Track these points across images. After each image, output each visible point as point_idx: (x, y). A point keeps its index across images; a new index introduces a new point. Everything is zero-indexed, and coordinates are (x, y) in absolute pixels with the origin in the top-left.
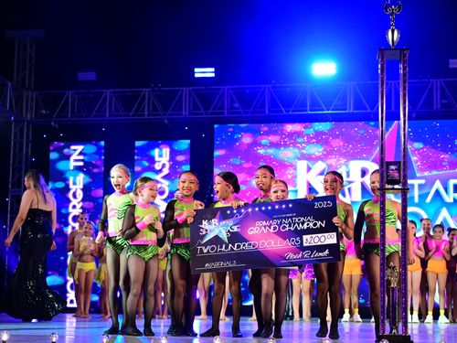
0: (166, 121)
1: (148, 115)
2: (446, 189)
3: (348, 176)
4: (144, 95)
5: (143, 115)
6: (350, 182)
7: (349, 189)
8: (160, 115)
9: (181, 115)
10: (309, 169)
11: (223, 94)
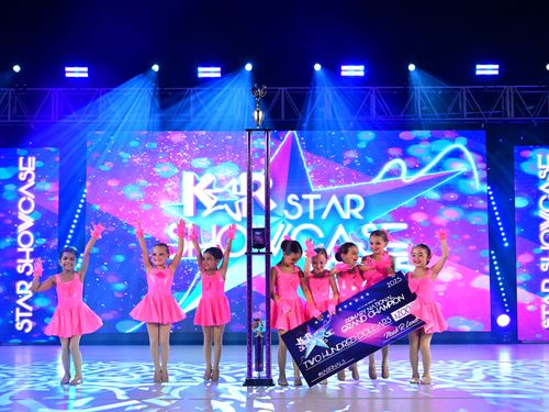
0: (33, 126)
1: (12, 118)
2: (343, 205)
3: (239, 189)
4: (7, 96)
5: (7, 118)
6: (241, 197)
7: (240, 204)
8: (25, 118)
9: (50, 118)
10: (196, 182)
11: (97, 97)
